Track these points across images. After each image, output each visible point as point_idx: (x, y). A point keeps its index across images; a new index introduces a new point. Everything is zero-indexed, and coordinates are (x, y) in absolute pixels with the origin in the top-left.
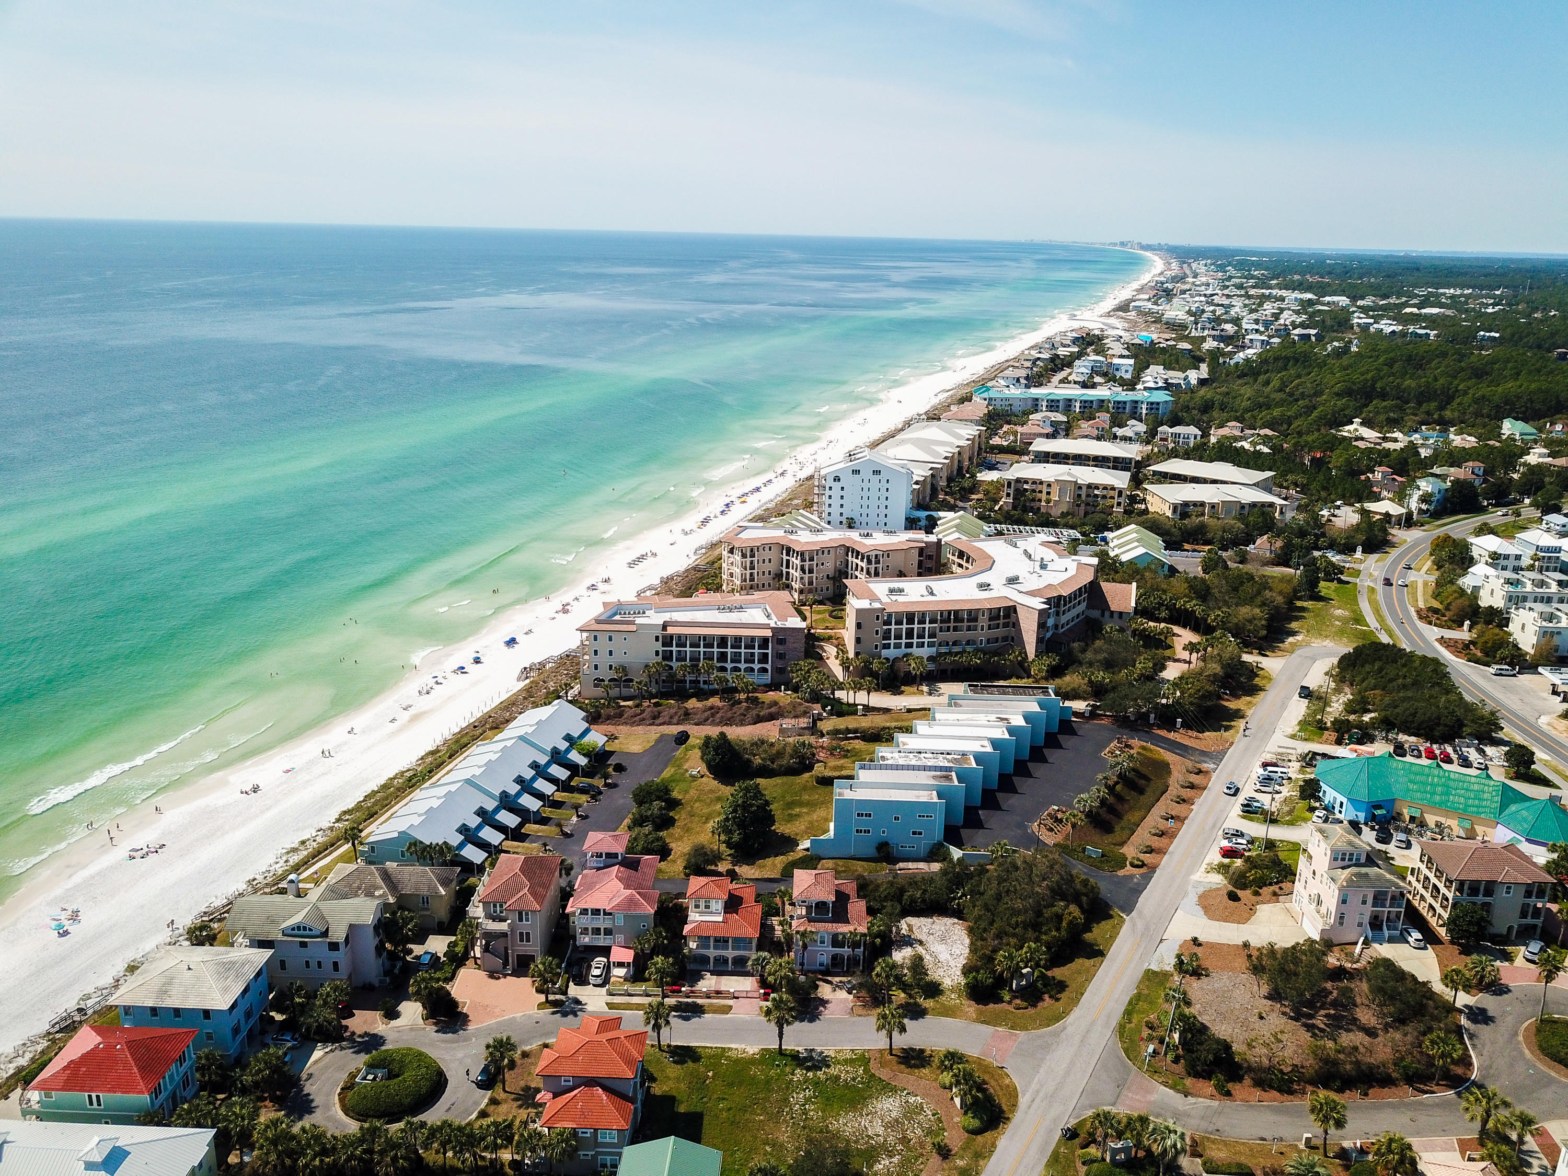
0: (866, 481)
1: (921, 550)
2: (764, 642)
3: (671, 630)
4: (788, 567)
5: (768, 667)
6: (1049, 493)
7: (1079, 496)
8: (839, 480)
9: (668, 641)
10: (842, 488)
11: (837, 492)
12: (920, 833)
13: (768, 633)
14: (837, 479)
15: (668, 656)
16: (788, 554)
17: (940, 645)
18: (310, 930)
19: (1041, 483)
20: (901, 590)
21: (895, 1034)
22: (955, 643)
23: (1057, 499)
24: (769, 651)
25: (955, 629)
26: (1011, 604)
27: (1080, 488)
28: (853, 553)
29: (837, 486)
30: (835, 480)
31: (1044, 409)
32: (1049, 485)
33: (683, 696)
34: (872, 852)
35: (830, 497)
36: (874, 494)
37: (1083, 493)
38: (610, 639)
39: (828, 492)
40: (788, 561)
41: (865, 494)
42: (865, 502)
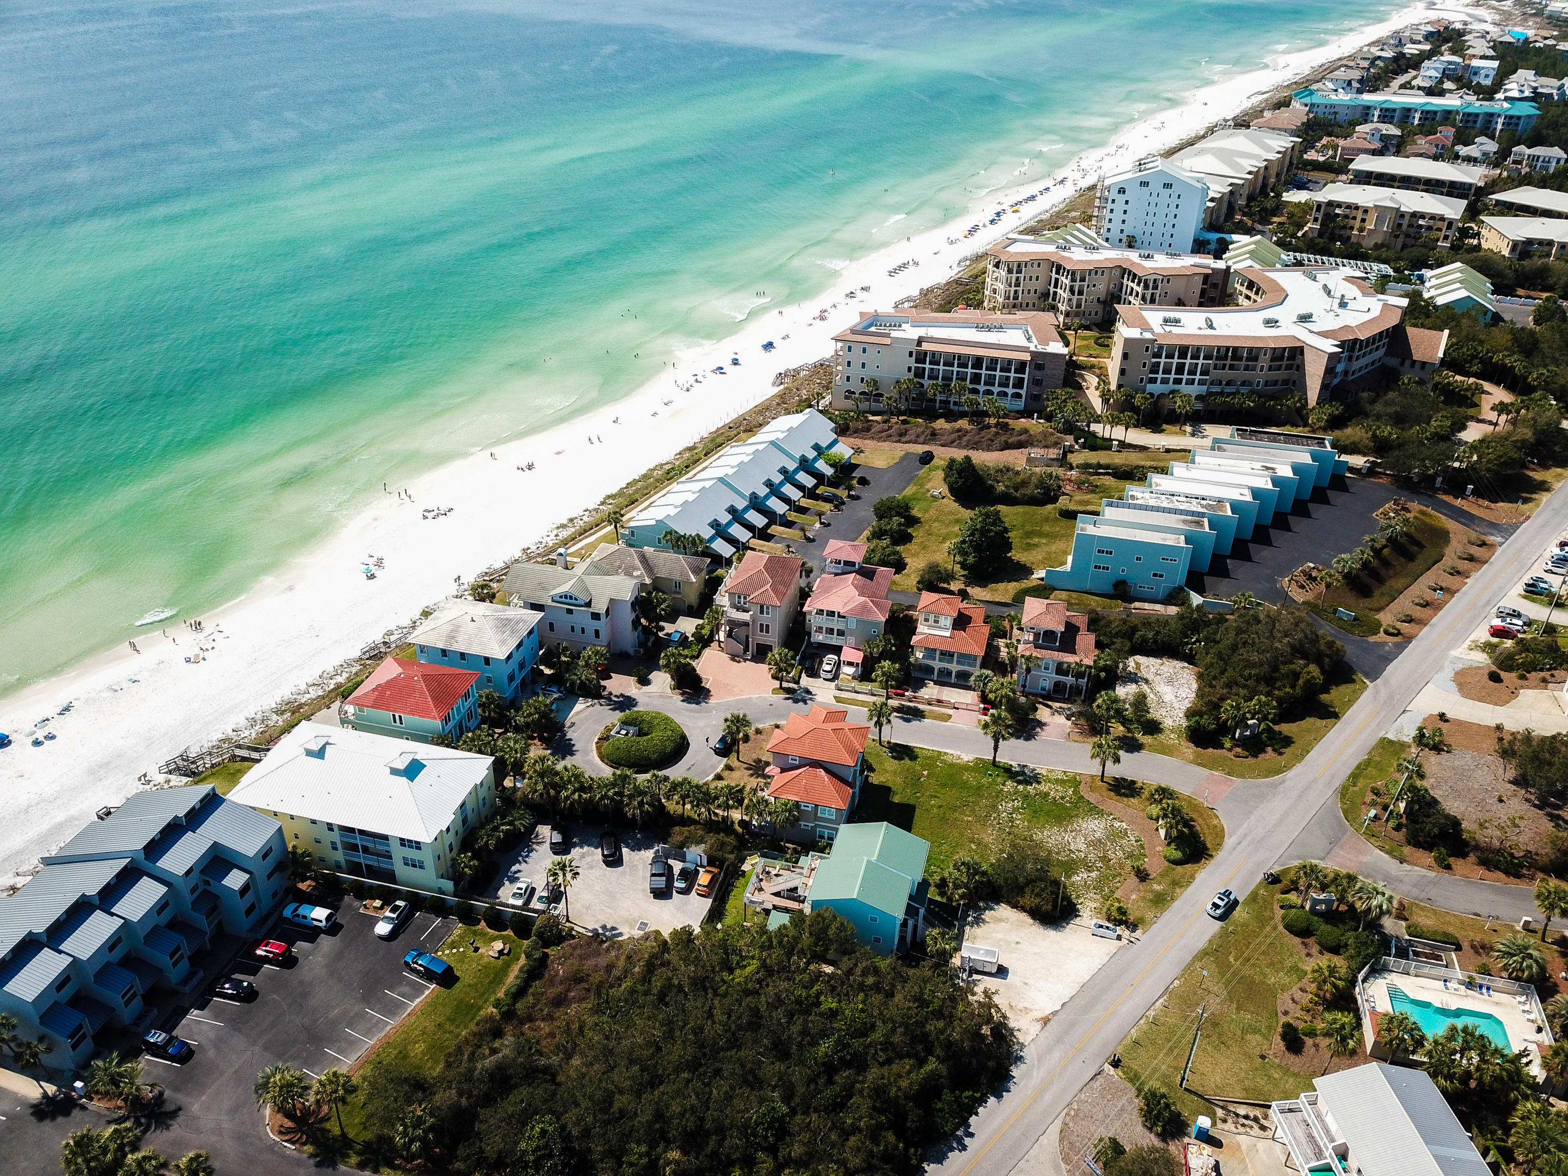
0: (1154, 195)
1: (1206, 277)
2: (1021, 366)
3: (925, 346)
4: (1056, 286)
5: (1023, 392)
6: (1363, 220)
7: (1400, 225)
8: (1124, 192)
9: (921, 357)
10: (1127, 202)
11: (1119, 206)
12: (1161, 576)
13: (1027, 357)
14: (1122, 191)
15: (920, 373)
16: (1058, 273)
17: (1212, 384)
18: (576, 599)
19: (1357, 208)
20: (1177, 321)
21: (1109, 763)
22: (1229, 383)
23: (1372, 227)
24: (1026, 376)
25: (1232, 367)
26: (1298, 344)
27: (1402, 216)
28: (1129, 275)
29: (1121, 198)
30: (1119, 192)
31: (1375, 119)
32: (1366, 211)
33: (932, 416)
34: (1109, 589)
35: (1112, 211)
36: (1162, 210)
37: (1405, 222)
38: (864, 351)
39: (1110, 206)
40: (1057, 280)
41: (1152, 209)
42: (1150, 219)
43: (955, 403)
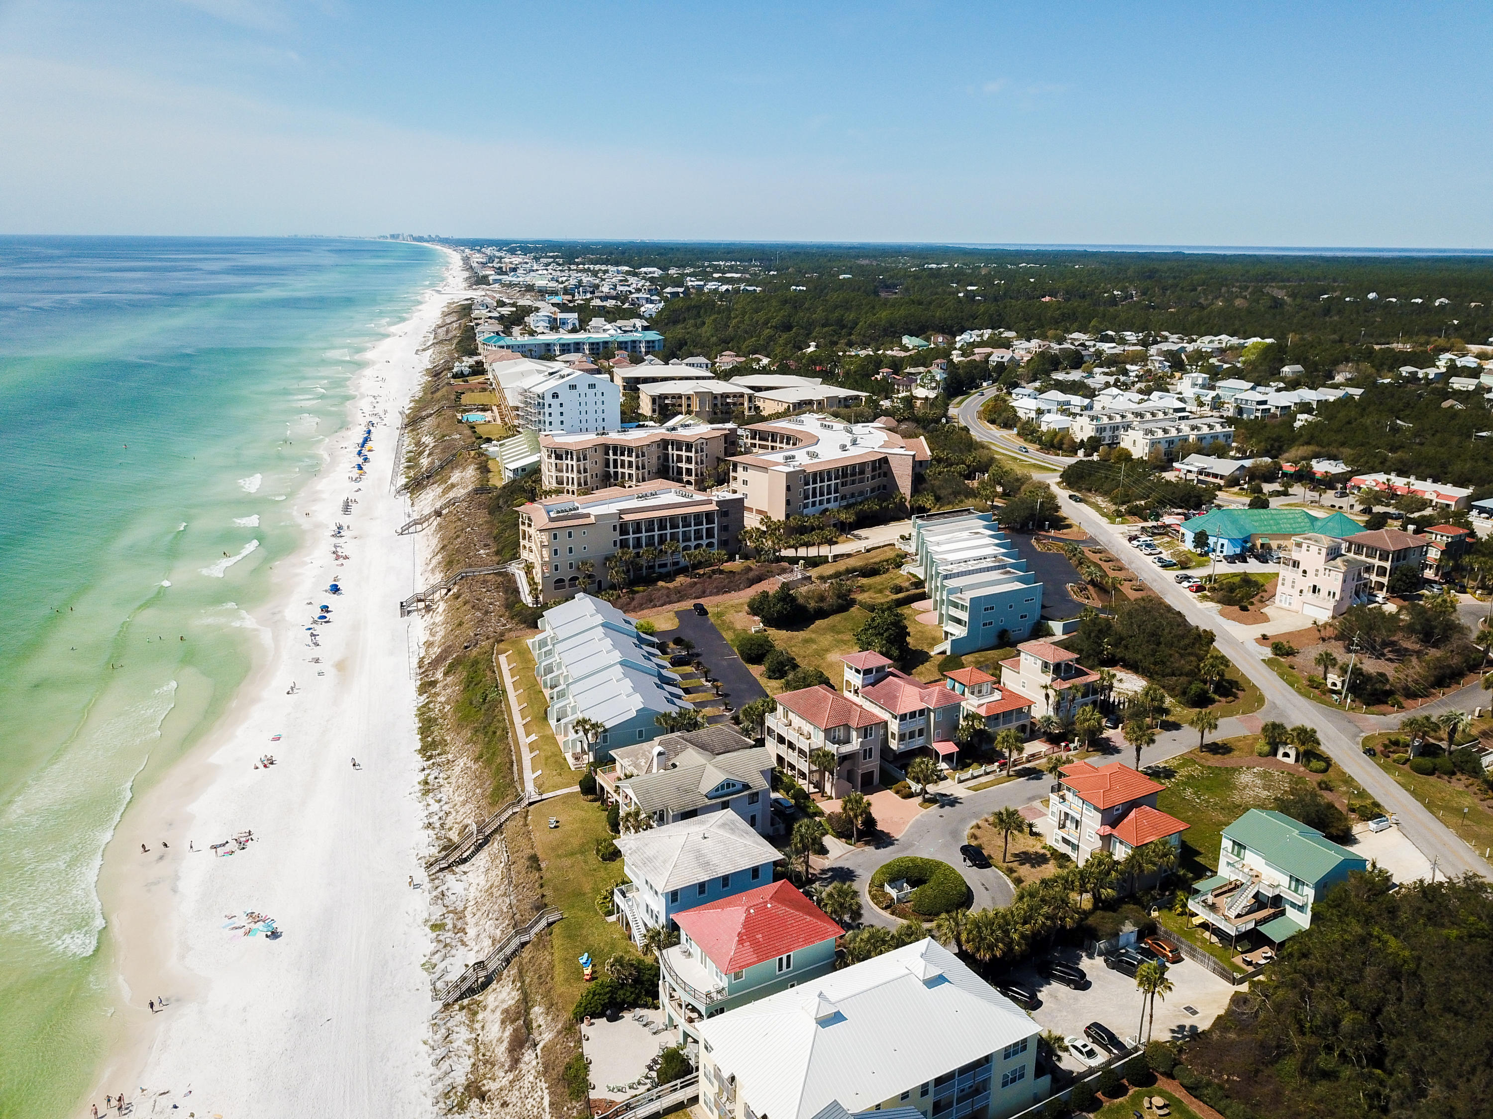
0: (583, 395)
2: (709, 516)
3: (627, 517)
5: (715, 541)
6: (689, 406)
7: (716, 405)
8: (557, 397)
9: (623, 529)
10: (561, 405)
11: (556, 409)
12: (1026, 616)
13: (713, 507)
14: (555, 396)
15: (624, 544)
16: (615, 454)
17: (842, 499)
18: (734, 785)
20: (793, 457)
22: (853, 495)
24: (715, 525)
25: (853, 482)
26: (883, 456)
28: (673, 445)
29: (555, 402)
30: (553, 397)
34: (994, 641)
35: (550, 414)
36: (591, 408)
37: (719, 402)
38: (570, 535)
39: (547, 410)
41: (583, 408)
42: (583, 417)
43: (660, 566)
